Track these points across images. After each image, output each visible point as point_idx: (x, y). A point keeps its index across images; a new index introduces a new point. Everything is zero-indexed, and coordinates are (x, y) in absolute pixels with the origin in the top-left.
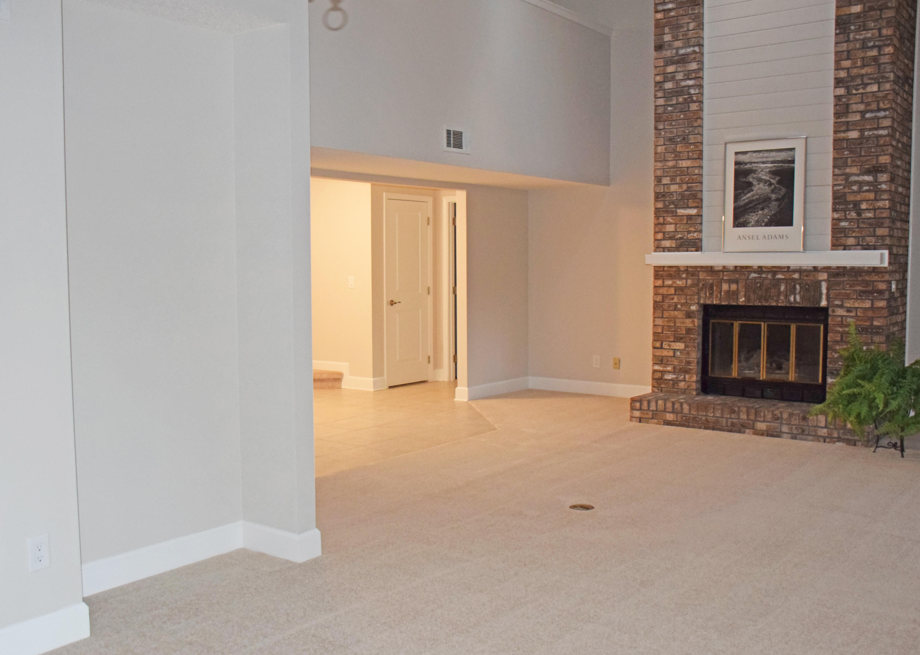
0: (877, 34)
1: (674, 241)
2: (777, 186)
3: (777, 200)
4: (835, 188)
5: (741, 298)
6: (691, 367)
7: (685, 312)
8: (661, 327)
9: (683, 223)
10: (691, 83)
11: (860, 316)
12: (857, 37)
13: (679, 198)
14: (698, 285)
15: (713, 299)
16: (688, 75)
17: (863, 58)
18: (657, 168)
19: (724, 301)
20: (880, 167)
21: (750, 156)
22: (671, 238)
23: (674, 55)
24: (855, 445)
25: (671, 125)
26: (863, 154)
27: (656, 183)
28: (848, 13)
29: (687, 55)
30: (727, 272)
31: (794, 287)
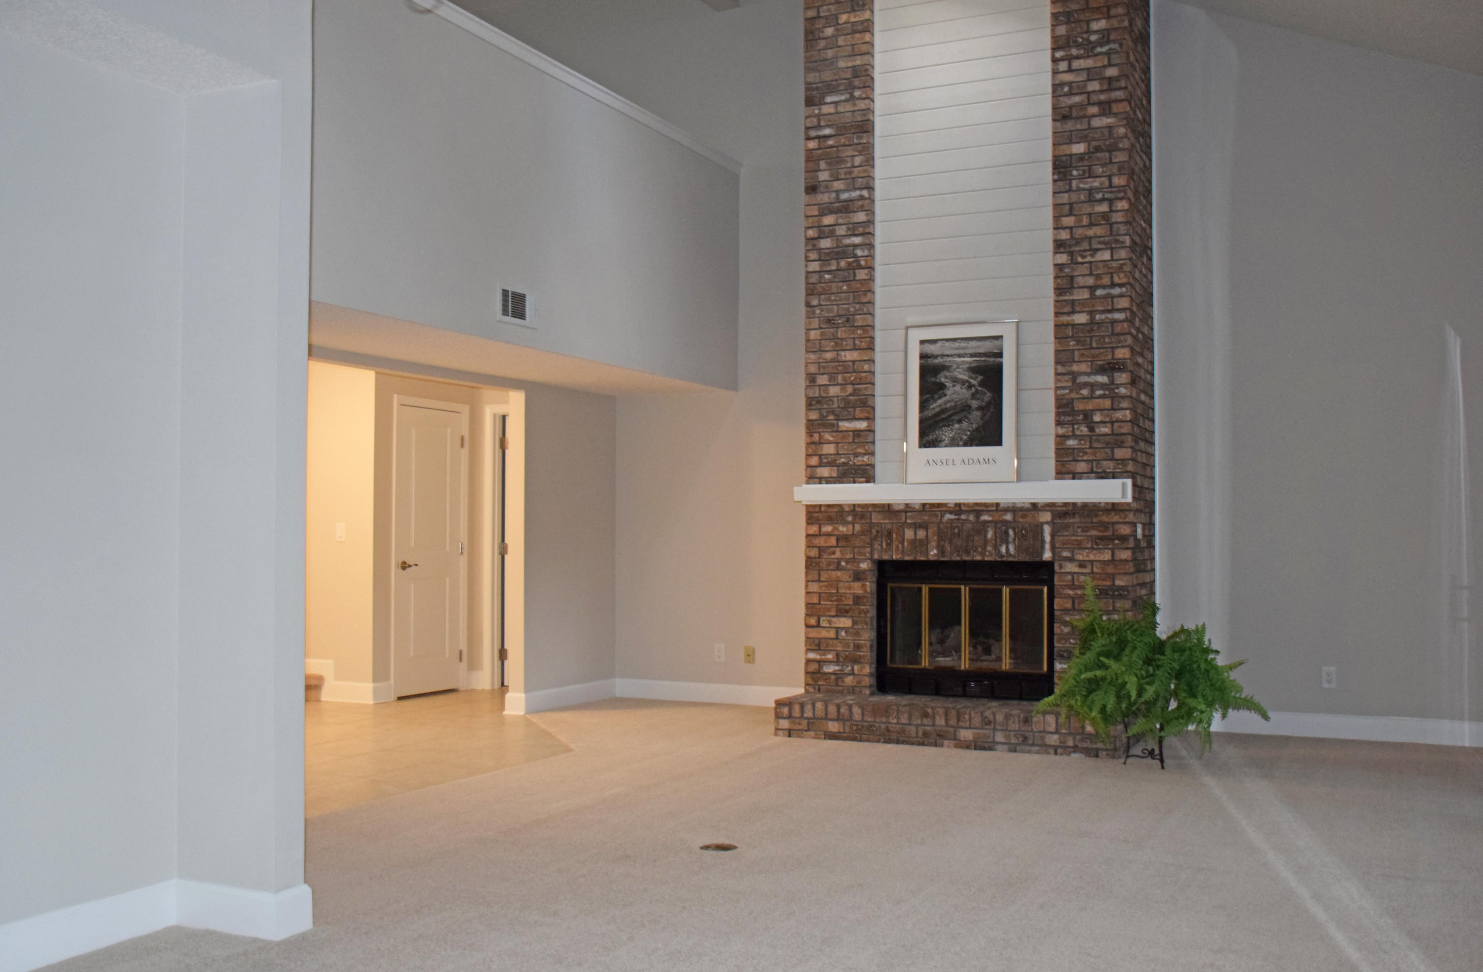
0: (1107, 184)
1: (835, 468)
2: (980, 388)
3: (980, 408)
4: (1059, 392)
5: (932, 550)
6: (862, 654)
7: (852, 572)
8: (818, 595)
9: (847, 441)
10: (857, 240)
11: (1097, 573)
12: (1081, 186)
13: (841, 406)
14: (871, 533)
15: (892, 552)
16: (854, 229)
17: (1090, 215)
18: (809, 361)
19: (909, 555)
20: (1118, 363)
21: (941, 346)
22: (830, 464)
23: (834, 201)
24: (1097, 756)
25: (829, 299)
26: (1094, 345)
27: (808, 384)
28: (1068, 152)
29: (851, 201)
30: (912, 512)
31: (1006, 533)
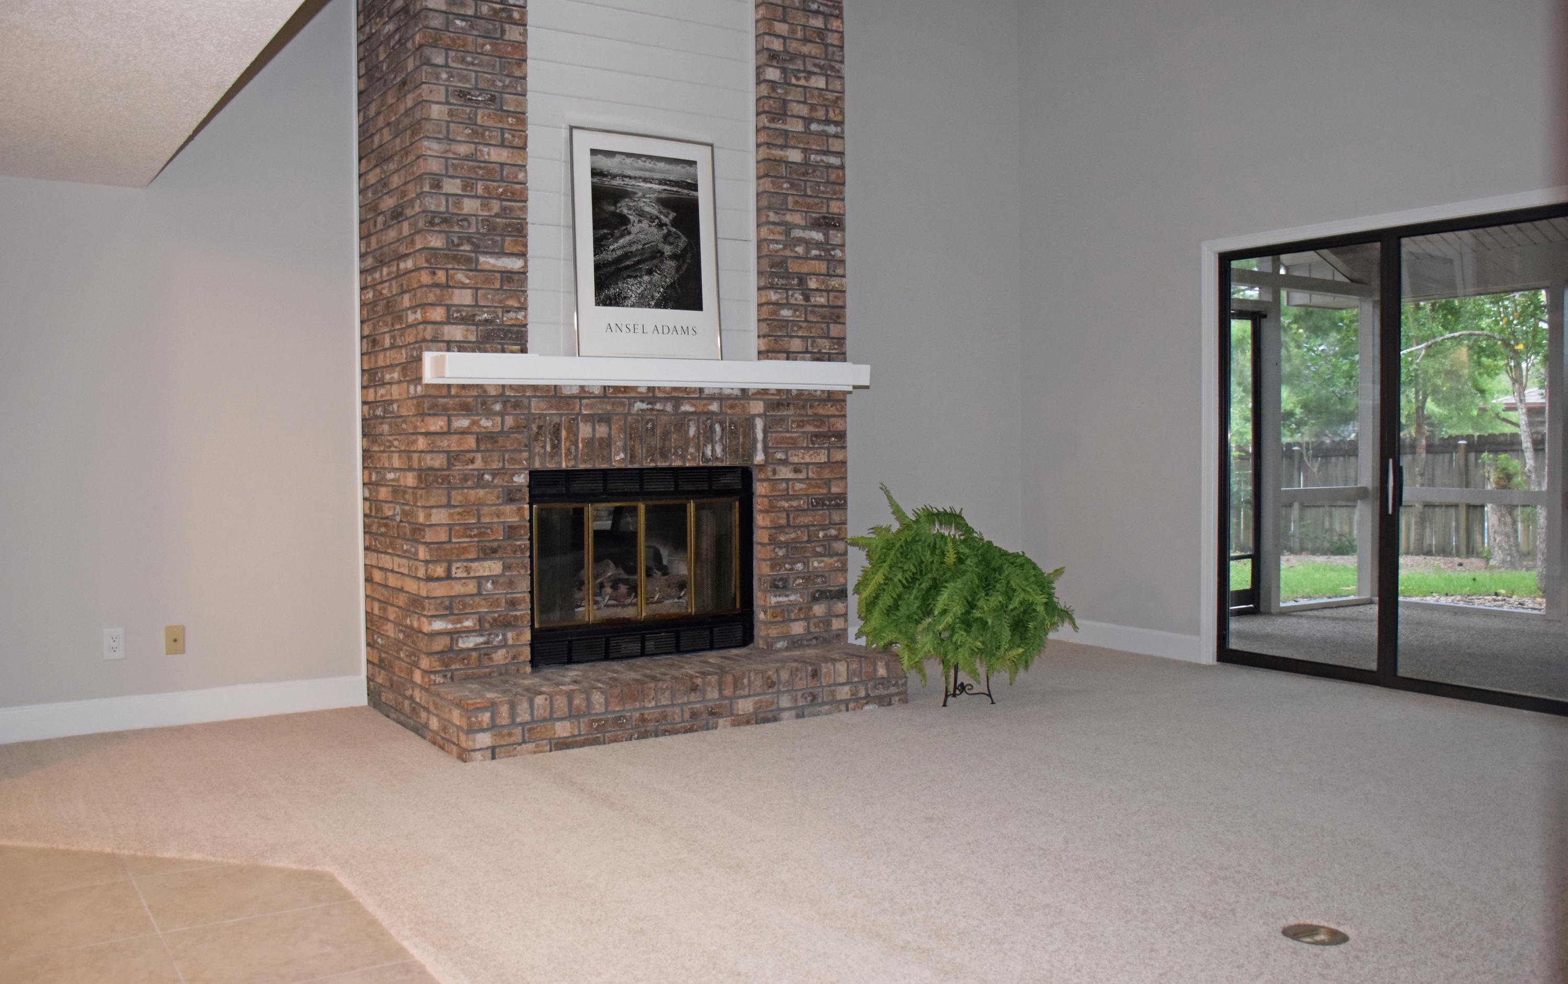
1: (473, 328)
2: (673, 230)
3: (674, 257)
4: (763, 246)
5: (618, 454)
6: (518, 613)
7: (500, 489)
8: (447, 528)
9: (492, 287)
11: (813, 479)
13: (482, 231)
14: (530, 429)
15: (560, 457)
17: (804, 26)
18: (430, 153)
19: (585, 462)
20: (833, 219)
21: (620, 162)
22: (467, 320)
25: (463, 60)
26: (809, 192)
27: (428, 189)
30: (589, 398)
31: (712, 428)
